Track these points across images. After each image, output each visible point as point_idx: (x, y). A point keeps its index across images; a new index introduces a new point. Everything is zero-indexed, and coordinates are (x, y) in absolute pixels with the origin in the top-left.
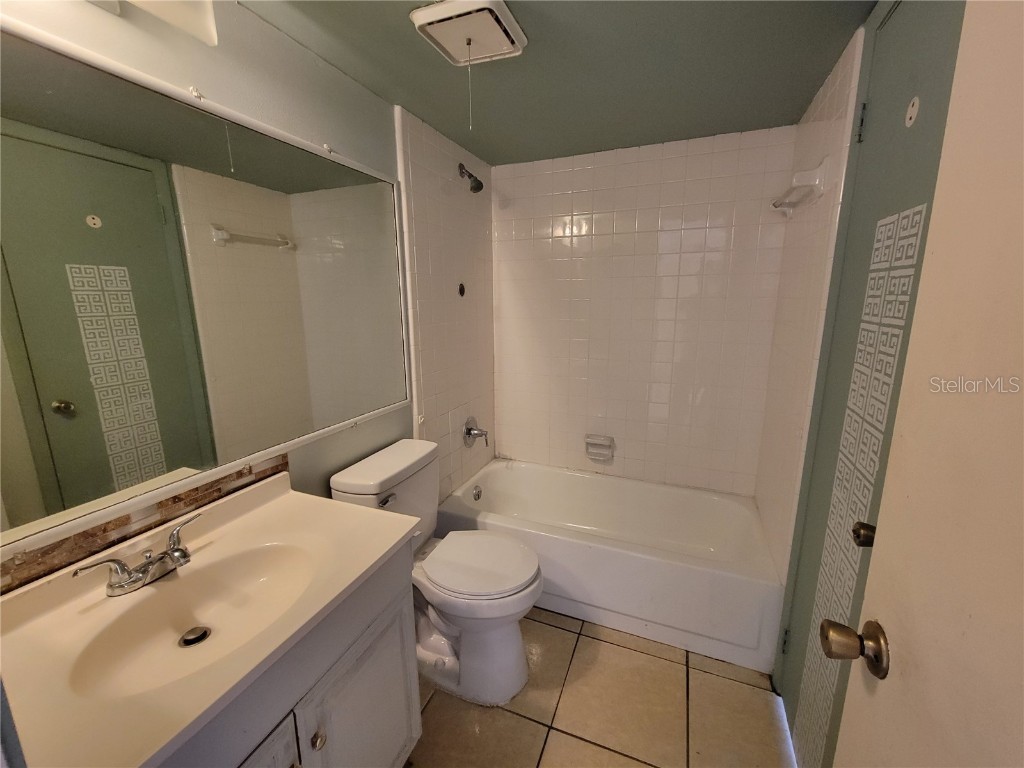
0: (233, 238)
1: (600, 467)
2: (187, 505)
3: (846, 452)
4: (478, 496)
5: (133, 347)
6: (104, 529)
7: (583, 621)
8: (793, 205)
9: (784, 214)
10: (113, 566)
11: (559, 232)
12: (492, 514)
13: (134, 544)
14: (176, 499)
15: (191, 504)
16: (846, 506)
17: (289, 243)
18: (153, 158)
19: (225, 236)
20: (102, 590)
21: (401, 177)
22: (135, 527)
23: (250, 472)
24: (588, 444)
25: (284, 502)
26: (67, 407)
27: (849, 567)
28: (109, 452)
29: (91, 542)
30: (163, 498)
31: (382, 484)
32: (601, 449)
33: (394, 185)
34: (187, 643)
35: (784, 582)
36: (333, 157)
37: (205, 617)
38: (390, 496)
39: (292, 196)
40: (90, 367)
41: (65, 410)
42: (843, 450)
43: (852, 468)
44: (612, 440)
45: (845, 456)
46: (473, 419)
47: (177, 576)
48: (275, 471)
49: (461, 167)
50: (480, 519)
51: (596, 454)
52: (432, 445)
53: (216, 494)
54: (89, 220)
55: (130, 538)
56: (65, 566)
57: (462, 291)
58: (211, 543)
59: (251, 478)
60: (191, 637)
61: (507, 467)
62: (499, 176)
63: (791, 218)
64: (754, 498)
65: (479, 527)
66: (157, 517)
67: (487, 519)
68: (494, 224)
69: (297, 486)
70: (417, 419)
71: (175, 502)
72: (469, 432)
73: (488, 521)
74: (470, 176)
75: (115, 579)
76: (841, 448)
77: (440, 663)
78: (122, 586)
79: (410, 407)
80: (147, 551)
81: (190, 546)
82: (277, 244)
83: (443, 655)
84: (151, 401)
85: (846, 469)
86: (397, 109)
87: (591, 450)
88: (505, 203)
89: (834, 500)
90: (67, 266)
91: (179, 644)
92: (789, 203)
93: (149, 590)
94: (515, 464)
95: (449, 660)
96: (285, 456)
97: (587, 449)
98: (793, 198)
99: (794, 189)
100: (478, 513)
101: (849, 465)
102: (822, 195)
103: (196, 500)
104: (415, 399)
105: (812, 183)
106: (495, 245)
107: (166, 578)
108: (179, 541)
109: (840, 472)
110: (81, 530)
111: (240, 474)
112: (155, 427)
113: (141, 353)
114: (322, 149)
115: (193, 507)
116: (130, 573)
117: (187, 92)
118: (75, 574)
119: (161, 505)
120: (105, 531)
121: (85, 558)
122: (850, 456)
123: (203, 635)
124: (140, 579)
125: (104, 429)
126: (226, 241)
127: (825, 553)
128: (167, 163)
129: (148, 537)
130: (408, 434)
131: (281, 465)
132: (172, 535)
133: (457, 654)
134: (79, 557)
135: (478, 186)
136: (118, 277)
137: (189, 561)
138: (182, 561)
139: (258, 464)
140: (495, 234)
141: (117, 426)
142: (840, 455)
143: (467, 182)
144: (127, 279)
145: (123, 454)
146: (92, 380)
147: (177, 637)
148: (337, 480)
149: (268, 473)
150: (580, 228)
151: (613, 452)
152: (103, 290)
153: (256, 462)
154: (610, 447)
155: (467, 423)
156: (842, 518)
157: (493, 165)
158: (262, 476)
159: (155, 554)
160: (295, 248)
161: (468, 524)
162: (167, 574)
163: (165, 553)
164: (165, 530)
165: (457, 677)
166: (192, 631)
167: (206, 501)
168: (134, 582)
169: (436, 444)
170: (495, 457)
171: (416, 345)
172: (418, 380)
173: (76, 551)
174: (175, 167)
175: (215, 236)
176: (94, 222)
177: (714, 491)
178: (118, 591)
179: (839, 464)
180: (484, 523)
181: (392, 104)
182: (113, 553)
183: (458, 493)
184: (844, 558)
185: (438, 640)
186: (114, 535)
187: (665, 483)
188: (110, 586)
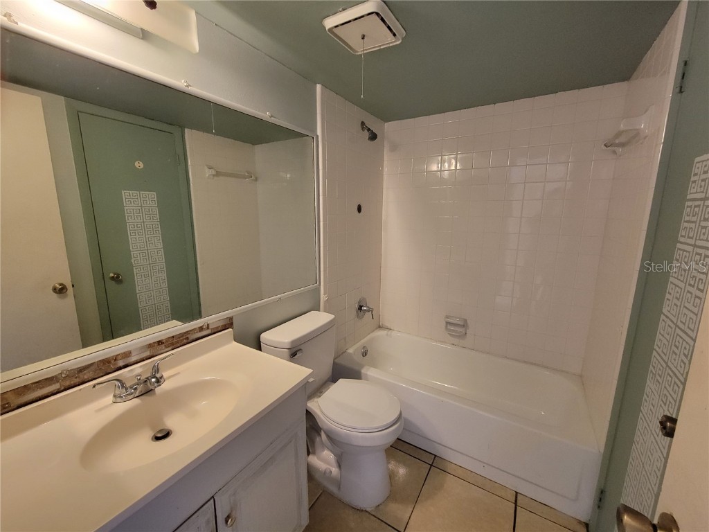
0: (218, 174)
1: (455, 341)
2: (166, 347)
3: (660, 351)
4: (365, 354)
5: (156, 241)
6: (116, 358)
7: (436, 456)
8: (622, 145)
9: (615, 152)
10: (117, 383)
11: (434, 168)
12: (372, 369)
13: (131, 370)
14: (160, 343)
15: (169, 347)
16: (658, 397)
17: (252, 176)
18: (174, 125)
19: (214, 172)
20: (110, 398)
21: (319, 132)
22: (133, 359)
23: (208, 328)
24: (447, 323)
25: (228, 349)
26: (118, 277)
27: (658, 449)
28: (139, 306)
29: (106, 366)
30: (152, 342)
31: (293, 342)
32: (457, 328)
33: (314, 137)
34: (157, 439)
35: (602, 450)
36: (273, 120)
37: (170, 422)
38: (298, 350)
39: (256, 146)
40: (132, 253)
41: (117, 279)
42: (657, 349)
43: (664, 365)
44: (466, 321)
45: (659, 354)
46: (364, 299)
47: (155, 393)
48: (224, 328)
49: (363, 123)
50: (363, 371)
51: (453, 331)
52: (331, 317)
53: (185, 341)
54: (137, 164)
55: (131, 365)
56: (92, 380)
57: (359, 209)
58: (179, 373)
59: (208, 332)
60: (159, 435)
61: (387, 335)
62: (390, 129)
63: (620, 156)
64: (581, 376)
65: (363, 377)
66: (147, 354)
67: (369, 371)
68: (385, 163)
69: (239, 339)
70: (323, 298)
71: (159, 345)
72: (360, 308)
73: (368, 373)
74: (369, 130)
75: (117, 392)
76: (656, 347)
77: (329, 471)
78: (122, 397)
79: (318, 289)
80: (137, 376)
81: (165, 375)
82: (245, 177)
83: (332, 466)
84: (164, 275)
85: (659, 366)
86: (319, 87)
87: (449, 327)
88: (394, 148)
89: (647, 390)
90: (123, 192)
91: (152, 439)
92: (618, 143)
93: (137, 401)
94: (393, 333)
95: (335, 470)
96: (231, 319)
97: (446, 326)
98: (622, 139)
99: (623, 132)
100: (362, 366)
101: (662, 362)
102: (646, 137)
103: (172, 344)
104: (322, 284)
105: (638, 127)
106: (385, 177)
107: (148, 393)
108: (158, 371)
109: (654, 368)
110: (101, 359)
111: (201, 329)
112: (166, 291)
113: (160, 246)
114: (265, 115)
115: (170, 348)
116: (126, 389)
117: (180, 83)
118: (94, 386)
119: (150, 346)
120: (115, 360)
121: (102, 376)
122: (662, 355)
123: (167, 435)
124: (132, 394)
125: (137, 292)
126: (214, 175)
127: (637, 432)
128: (182, 127)
129: (141, 367)
130: (316, 308)
131: (229, 324)
132: (154, 366)
133: (339, 466)
134: (99, 375)
135: (373, 137)
136: (150, 198)
137: (160, 385)
138: (156, 385)
139: (213, 323)
140: (386, 170)
141: (145, 290)
142: (654, 353)
143: (366, 134)
144: (155, 199)
145: (147, 308)
146: (132, 261)
147: (151, 434)
148: (265, 337)
149: (219, 329)
150: (450, 165)
151: (466, 331)
152: (141, 206)
153: (211, 322)
154: (464, 326)
155: (359, 302)
156: (654, 407)
157: (387, 121)
158: (216, 331)
159: (143, 378)
160: (256, 179)
161: (354, 374)
162: (148, 392)
163: (147, 378)
164: (150, 362)
165: (338, 483)
166: (160, 431)
167: (178, 345)
168: (129, 394)
169: (334, 316)
170: (379, 327)
171: (324, 247)
172: (325, 271)
173: (98, 371)
174: (187, 130)
175: (208, 172)
176: (139, 165)
177: (548, 368)
178: (119, 400)
179: (653, 360)
180: (366, 374)
181: (315, 84)
182: (118, 375)
183: (351, 351)
184: (654, 441)
185: (328, 455)
186: (121, 363)
187: (506, 357)
188: (115, 396)
